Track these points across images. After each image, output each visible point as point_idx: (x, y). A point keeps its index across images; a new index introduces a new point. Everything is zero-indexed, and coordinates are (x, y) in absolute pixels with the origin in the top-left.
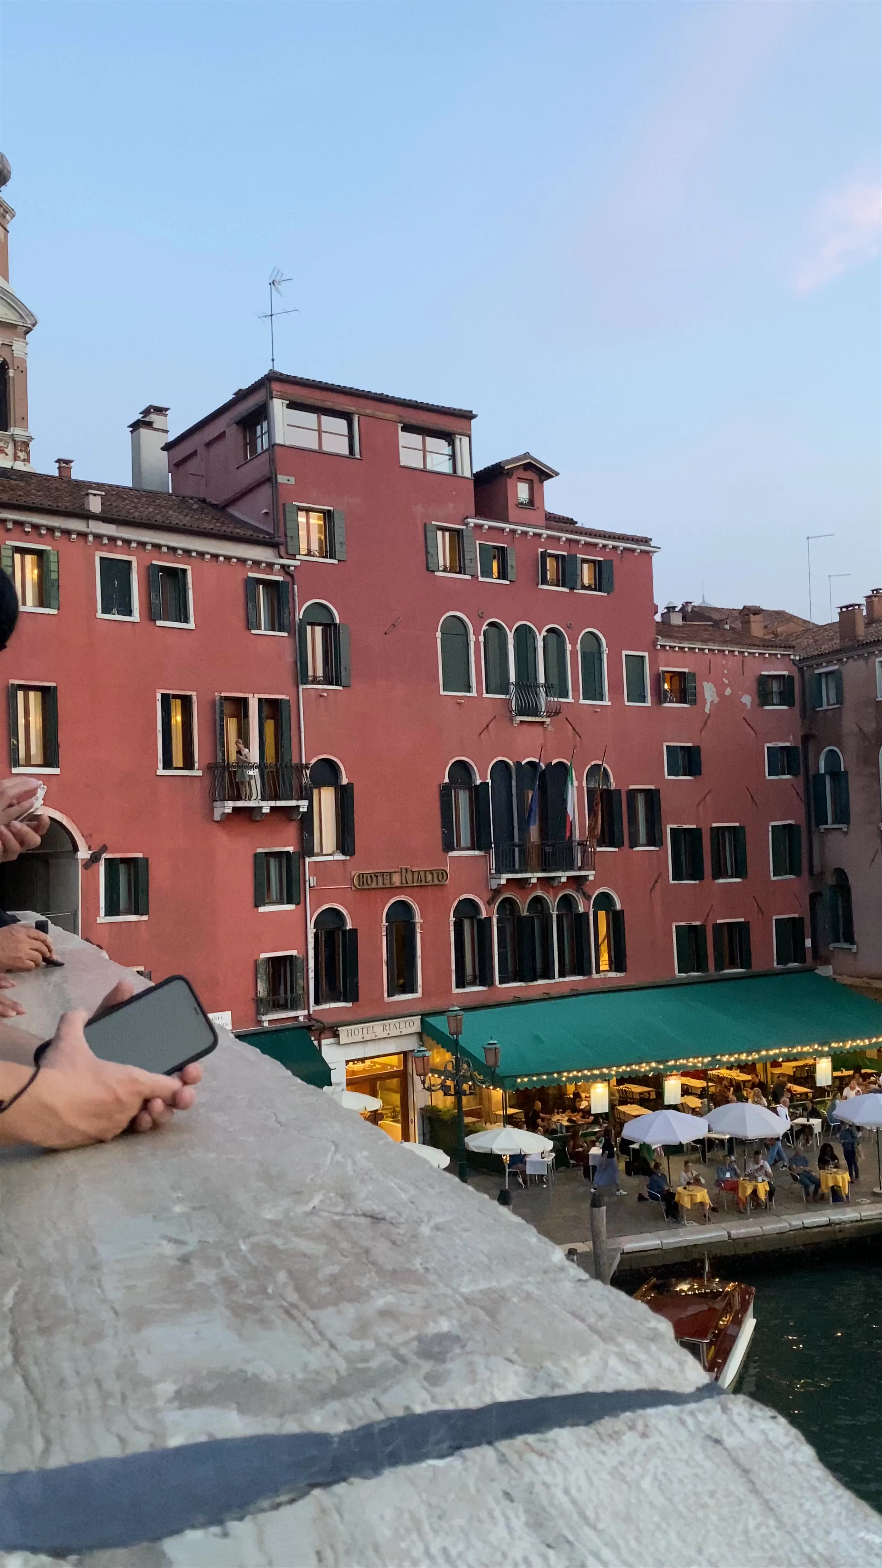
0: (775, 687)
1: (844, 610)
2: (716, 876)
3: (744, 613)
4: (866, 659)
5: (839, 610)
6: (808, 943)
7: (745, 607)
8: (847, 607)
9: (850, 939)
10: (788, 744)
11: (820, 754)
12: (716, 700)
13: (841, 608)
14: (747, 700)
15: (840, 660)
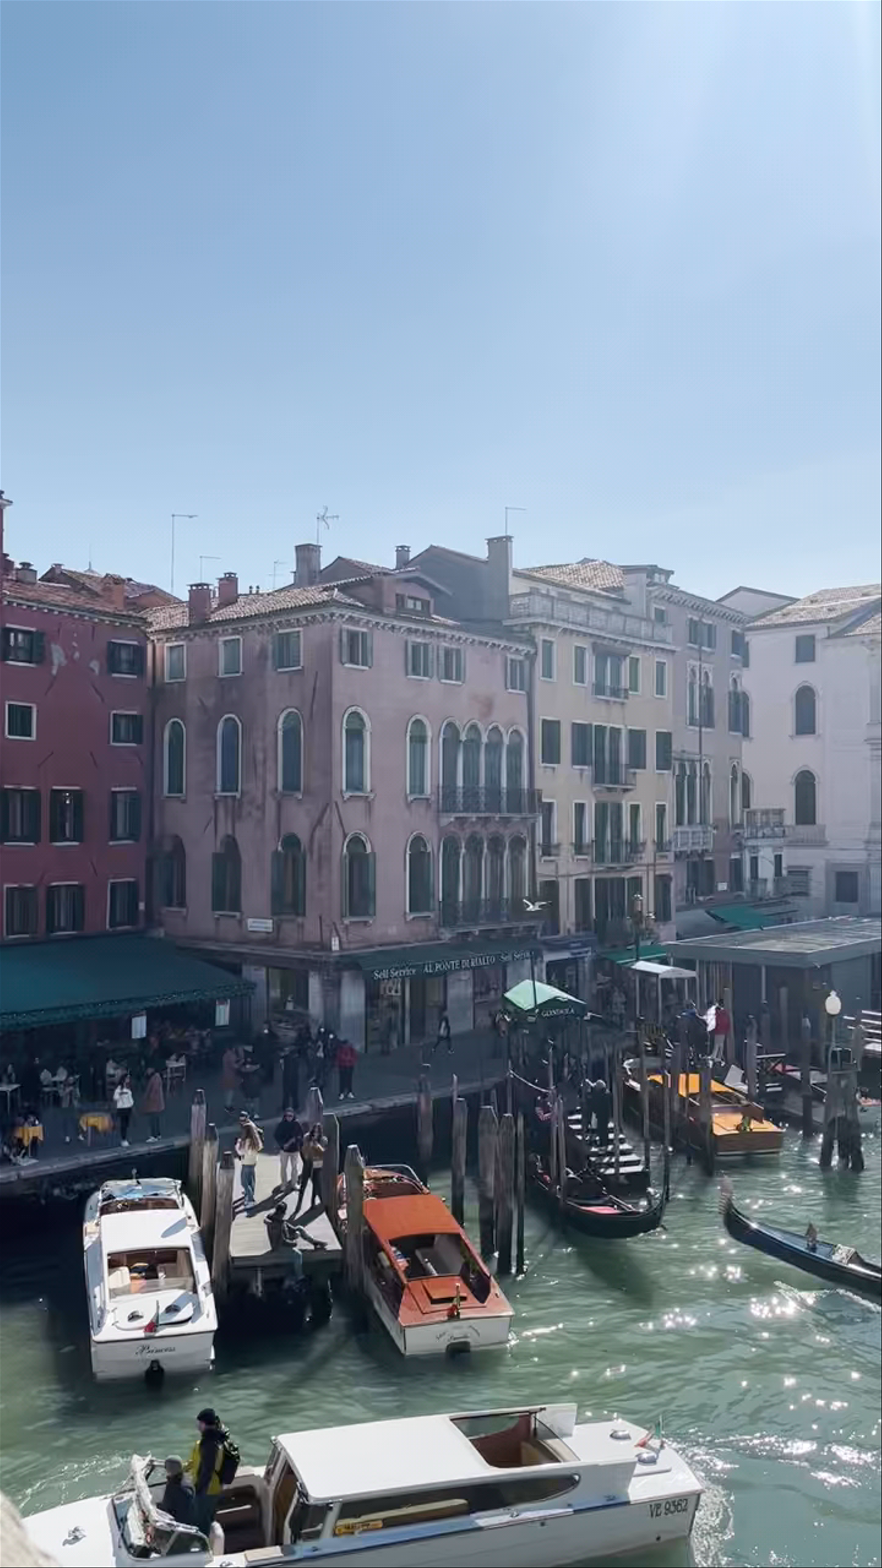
0: (124, 655)
1: (194, 588)
2: (53, 839)
3: (105, 581)
4: (211, 638)
5: (189, 588)
6: (142, 906)
7: (107, 575)
8: (197, 585)
9: (182, 904)
10: (134, 713)
11: (166, 723)
12: (64, 662)
13: (191, 586)
14: (95, 665)
15: (187, 636)
